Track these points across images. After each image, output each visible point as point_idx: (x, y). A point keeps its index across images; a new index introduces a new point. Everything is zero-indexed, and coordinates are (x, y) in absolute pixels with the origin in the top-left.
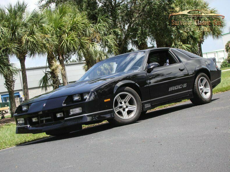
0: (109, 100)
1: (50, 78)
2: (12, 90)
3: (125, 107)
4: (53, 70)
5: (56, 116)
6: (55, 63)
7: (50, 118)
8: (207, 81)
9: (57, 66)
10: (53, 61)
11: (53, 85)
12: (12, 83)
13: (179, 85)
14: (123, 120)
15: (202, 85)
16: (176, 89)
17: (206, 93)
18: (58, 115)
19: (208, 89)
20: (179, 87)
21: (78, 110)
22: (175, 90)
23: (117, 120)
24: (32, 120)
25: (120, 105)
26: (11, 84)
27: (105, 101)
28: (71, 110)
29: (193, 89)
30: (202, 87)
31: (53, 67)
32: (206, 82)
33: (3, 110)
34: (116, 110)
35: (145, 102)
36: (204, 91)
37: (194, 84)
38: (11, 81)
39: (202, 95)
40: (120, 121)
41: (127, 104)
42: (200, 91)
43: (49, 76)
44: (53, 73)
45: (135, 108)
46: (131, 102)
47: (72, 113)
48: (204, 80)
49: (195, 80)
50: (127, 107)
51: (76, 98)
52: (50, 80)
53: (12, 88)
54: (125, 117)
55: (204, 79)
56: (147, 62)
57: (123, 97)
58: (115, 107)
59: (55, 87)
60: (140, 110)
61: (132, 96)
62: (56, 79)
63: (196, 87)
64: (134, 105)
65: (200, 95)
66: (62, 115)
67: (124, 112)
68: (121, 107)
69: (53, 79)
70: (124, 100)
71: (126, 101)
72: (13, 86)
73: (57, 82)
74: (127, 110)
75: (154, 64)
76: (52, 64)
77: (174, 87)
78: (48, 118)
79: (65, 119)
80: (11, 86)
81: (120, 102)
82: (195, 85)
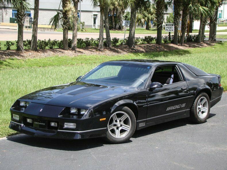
0: (105, 119)
1: (62, 18)
2: (22, 24)
3: (119, 125)
4: (66, 11)
5: (50, 124)
6: (69, 4)
7: (44, 124)
8: (206, 100)
9: (70, 8)
10: (68, 3)
11: (63, 25)
12: (23, 16)
13: (178, 105)
14: (114, 139)
15: (201, 104)
16: (174, 108)
17: (203, 112)
18: (53, 124)
19: (206, 109)
20: (177, 107)
21: (72, 125)
22: (172, 110)
23: (109, 138)
24: (26, 120)
25: (115, 123)
26: (22, 18)
27: (101, 120)
28: (66, 123)
29: (191, 108)
30: (200, 106)
31: (67, 9)
32: (206, 102)
33: (10, 42)
34: (110, 128)
35: (140, 121)
36: (202, 110)
37: (193, 103)
38: (22, 15)
39: (198, 114)
40: (111, 140)
41: (122, 123)
42: (198, 110)
43: (61, 16)
44: (65, 14)
45: (128, 128)
46: (126, 122)
47: (65, 126)
48: (204, 100)
49: (195, 99)
50: (121, 125)
51: (73, 111)
52: (61, 20)
53: (22, 22)
54: (118, 136)
55: (204, 98)
56: (151, 80)
57: (119, 116)
58: (109, 125)
59: (64, 28)
60: (134, 131)
61: (128, 116)
62: (67, 21)
63: (195, 107)
64: (128, 125)
65: (197, 115)
66: (56, 126)
67: (118, 130)
68: (115, 125)
69: (65, 20)
70: (120, 119)
71: (121, 120)
72: (23, 21)
73: (68, 24)
74: (120, 129)
75: (157, 84)
76: (66, 5)
77: (172, 107)
78: (42, 124)
79: (58, 130)
80: (22, 20)
81: (115, 120)
82: (194, 105)
